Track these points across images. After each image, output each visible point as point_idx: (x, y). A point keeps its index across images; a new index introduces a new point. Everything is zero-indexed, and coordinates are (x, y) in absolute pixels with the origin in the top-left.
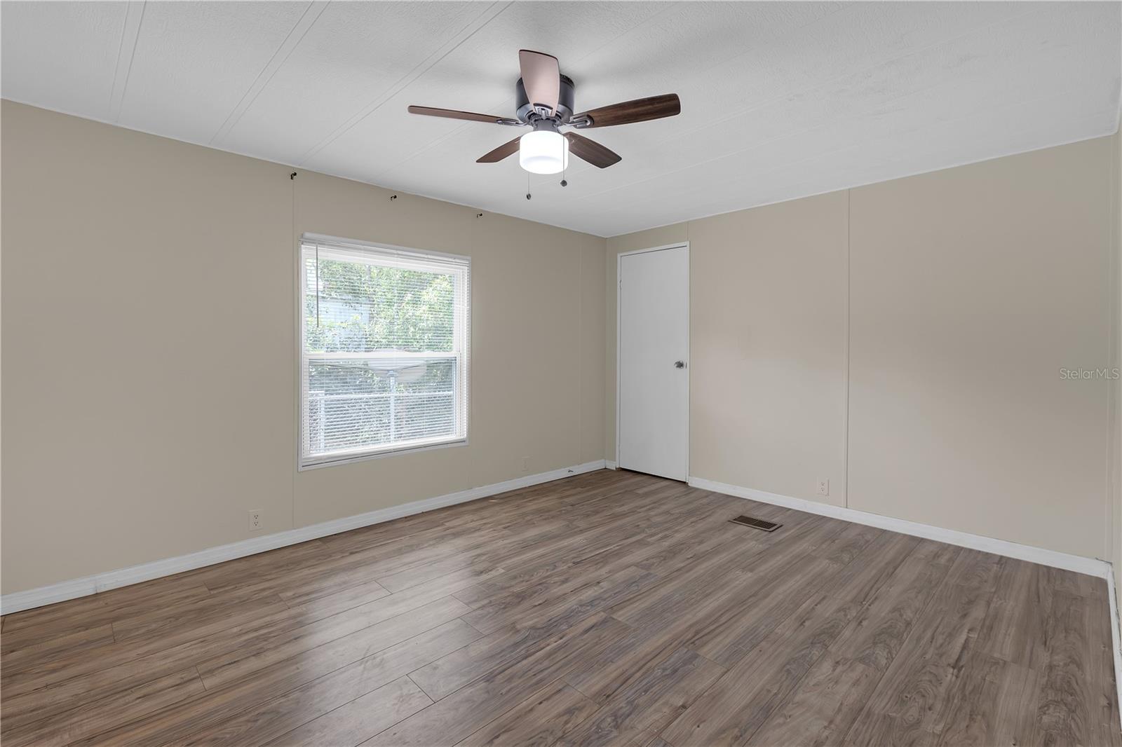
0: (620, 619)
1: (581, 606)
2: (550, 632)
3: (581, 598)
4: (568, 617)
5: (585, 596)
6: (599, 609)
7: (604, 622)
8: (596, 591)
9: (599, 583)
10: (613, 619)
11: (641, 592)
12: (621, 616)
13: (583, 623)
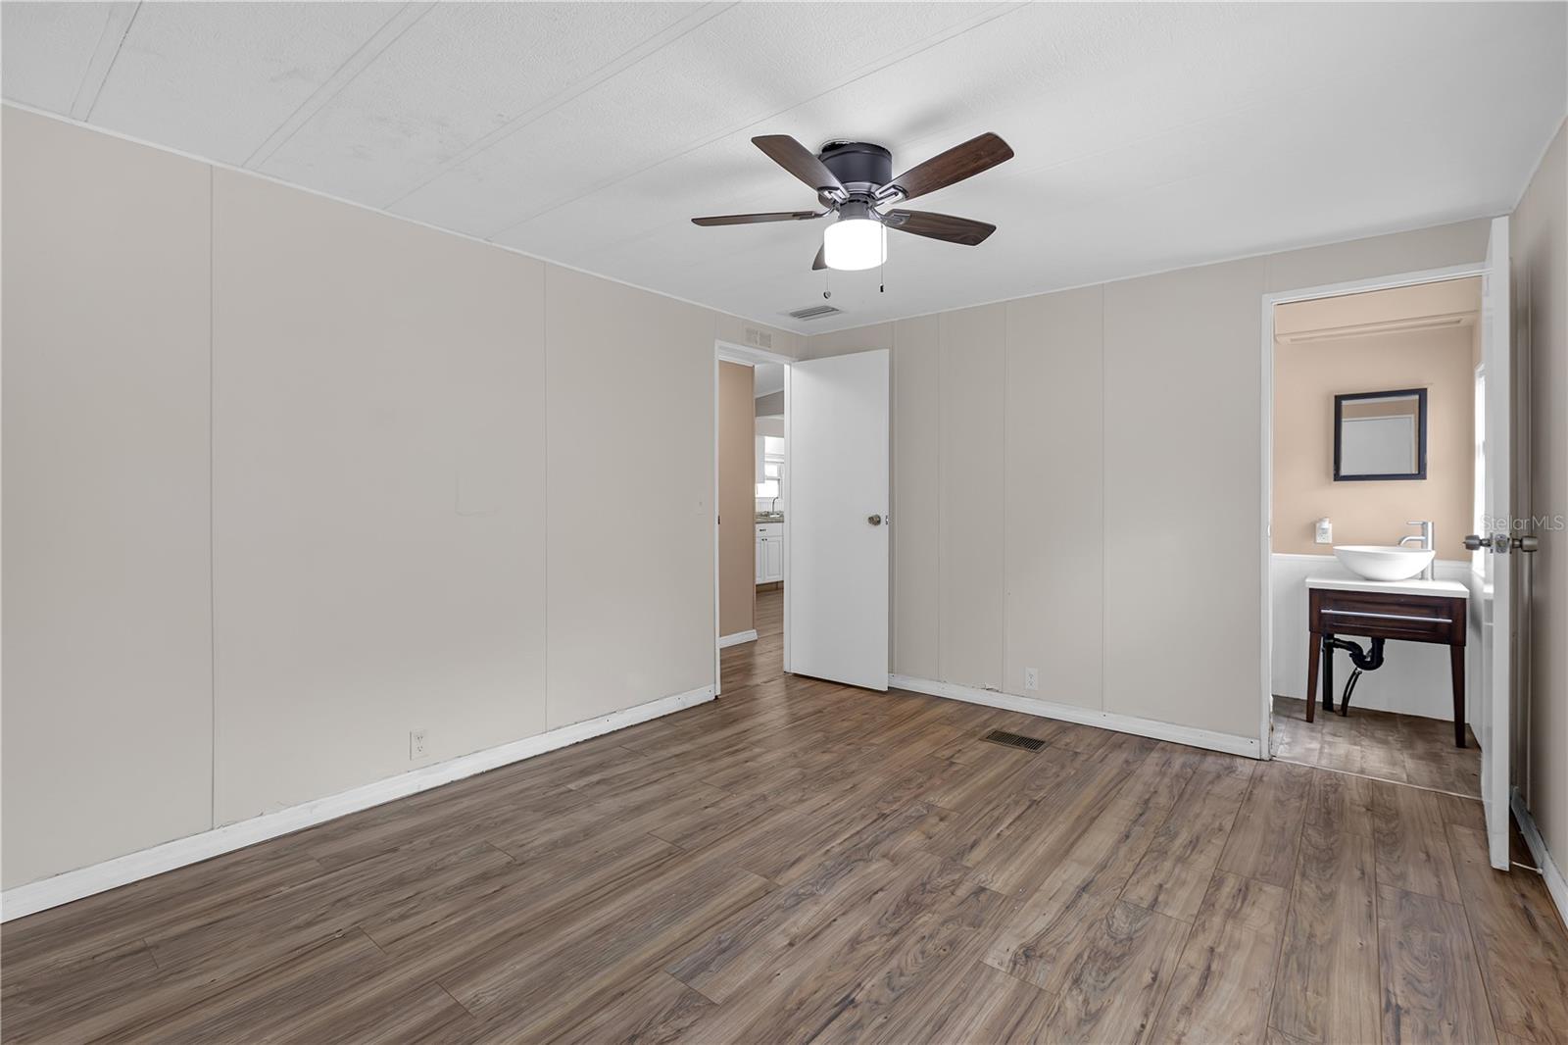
0: (756, 876)
1: (812, 894)
2: (844, 856)
3: (816, 908)
4: (828, 877)
5: (810, 914)
6: (786, 890)
7: (778, 872)
8: (795, 923)
9: (791, 944)
10: (765, 876)
11: (715, 928)
12: (754, 881)
13: (805, 869)
